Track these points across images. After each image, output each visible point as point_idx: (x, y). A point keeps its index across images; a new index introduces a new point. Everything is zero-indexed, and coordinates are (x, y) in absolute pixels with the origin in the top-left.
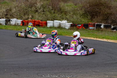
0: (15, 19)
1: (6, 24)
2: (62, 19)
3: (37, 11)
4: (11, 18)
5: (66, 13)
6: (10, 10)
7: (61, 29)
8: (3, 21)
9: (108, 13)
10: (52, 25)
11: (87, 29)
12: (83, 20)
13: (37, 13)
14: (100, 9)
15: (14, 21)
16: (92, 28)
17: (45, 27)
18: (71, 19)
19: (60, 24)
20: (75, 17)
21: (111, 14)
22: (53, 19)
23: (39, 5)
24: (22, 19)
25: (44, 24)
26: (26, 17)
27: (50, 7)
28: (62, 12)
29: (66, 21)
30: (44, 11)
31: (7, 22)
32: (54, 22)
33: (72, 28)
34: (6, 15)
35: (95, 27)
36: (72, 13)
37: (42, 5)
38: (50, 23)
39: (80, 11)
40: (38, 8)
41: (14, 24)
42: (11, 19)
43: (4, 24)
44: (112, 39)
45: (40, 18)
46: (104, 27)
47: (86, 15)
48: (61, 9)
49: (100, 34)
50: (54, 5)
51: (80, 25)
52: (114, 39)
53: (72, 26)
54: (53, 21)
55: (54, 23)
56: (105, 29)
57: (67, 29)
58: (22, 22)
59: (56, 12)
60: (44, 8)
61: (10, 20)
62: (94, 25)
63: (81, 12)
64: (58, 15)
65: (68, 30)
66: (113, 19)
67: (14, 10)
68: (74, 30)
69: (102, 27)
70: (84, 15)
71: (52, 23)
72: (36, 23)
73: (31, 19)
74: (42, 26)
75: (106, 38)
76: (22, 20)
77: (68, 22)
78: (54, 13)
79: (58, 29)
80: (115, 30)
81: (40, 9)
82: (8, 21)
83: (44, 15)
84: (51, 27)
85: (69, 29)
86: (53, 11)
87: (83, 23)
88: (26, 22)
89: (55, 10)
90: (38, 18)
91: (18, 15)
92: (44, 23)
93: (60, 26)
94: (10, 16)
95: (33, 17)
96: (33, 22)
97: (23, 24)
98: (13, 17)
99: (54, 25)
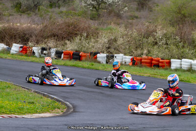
0: (121, 55)
1: (107, 63)
3: (156, 43)
4: (116, 53)
6: (115, 40)
7: (192, 73)
8: (102, 58)
10: (179, 66)
13: (156, 47)
15: (119, 58)
17: (167, 69)
19: (191, 65)
22: (181, 57)
23: (159, 34)
24: (132, 56)
25: (166, 64)
26: (139, 52)
27: (177, 37)
30: (167, 44)
31: (109, 59)
32: (181, 62)
34: (109, 48)
37: (165, 35)
38: (175, 63)
40: (158, 39)
42: (115, 55)
43: (105, 63)
45: (161, 55)
48: (194, 42)
50: (183, 34)
54: (180, 60)
55: (182, 63)
58: (132, 60)
59: (186, 45)
60: (168, 39)
61: (113, 57)
64: (189, 50)
67: (120, 41)
71: (179, 63)
72: (153, 62)
73: (147, 56)
74: (163, 66)
78: (183, 47)
79: (188, 73)
82: (110, 57)
83: (167, 50)
84: (176, 70)
86: (181, 44)
88: (138, 60)
89: (185, 42)
90: (157, 54)
91: (126, 48)
92: (167, 63)
93: (191, 67)
94: (115, 49)
95: (149, 52)
96: (149, 61)
97: (134, 62)
98: (119, 52)
99: (182, 66)
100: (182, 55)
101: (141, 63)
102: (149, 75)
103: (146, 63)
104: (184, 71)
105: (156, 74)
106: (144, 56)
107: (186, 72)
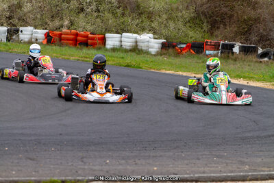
0: (30, 28)
1: (8, 40)
2: (141, 30)
3: (82, 10)
4: (21, 26)
5: (150, 16)
6: (20, 6)
7: (137, 54)
8: (1, 33)
9: (250, 19)
10: (117, 43)
11: (201, 55)
12: (191, 33)
13: (81, 15)
14: (232, 8)
16: (212, 52)
17: (100, 48)
18: (163, 31)
19: (136, 42)
20: (172, 25)
21: (257, 20)
22: (120, 31)
24: (46, 29)
25: (98, 41)
26: (57, 23)
28: (140, 14)
29: (151, 35)
30: (98, 11)
31: (12, 35)
32: (121, 37)
33: (164, 51)
34: (10, 18)
35: (218, 49)
36: (165, 16)
38: (112, 40)
39: (184, 12)
40: (84, 4)
41: (26, 40)
42: (21, 28)
43: (4, 40)
44: (258, 80)
45: (90, 28)
46: (240, 51)
47: (198, 21)
48: (138, 7)
49: (231, 66)
51: (184, 46)
52: (264, 80)
53: (164, 46)
54: (119, 35)
55: (123, 39)
56: (242, 56)
57: (153, 53)
58: (47, 35)
59: (127, 13)
60: (100, 2)
61: (17, 31)
62: (216, 47)
63: (187, 15)
64: (133, 19)
65: (155, 55)
66: (261, 31)
67: (27, 7)
68: (170, 55)
69: (236, 50)
70: (194, 22)
71: (119, 39)
72: (79, 38)
73: (69, 29)
74: (93, 45)
75: (244, 77)
76: (47, 31)
77: (155, 38)
78: (123, 15)
79: (133, 54)
80: (266, 59)
81: (90, 4)
82: (13, 33)
83: (98, 20)
84: (114, 50)
85: (158, 54)
86: (119, 11)
87: (191, 41)
88: (56, 35)
89: (125, 8)
90: (84, 26)
91: (36, 18)
92: (99, 39)
93: (137, 45)
94: (19, 19)
95: (72, 23)
96: (72, 37)
97: (49, 39)
98: (26, 24)
99: (123, 43)
100: (122, 26)
101: (61, 39)
102: (77, 58)
103: (68, 40)
104: (126, 51)
105: (88, 56)
106: (64, 30)
107: (130, 53)
